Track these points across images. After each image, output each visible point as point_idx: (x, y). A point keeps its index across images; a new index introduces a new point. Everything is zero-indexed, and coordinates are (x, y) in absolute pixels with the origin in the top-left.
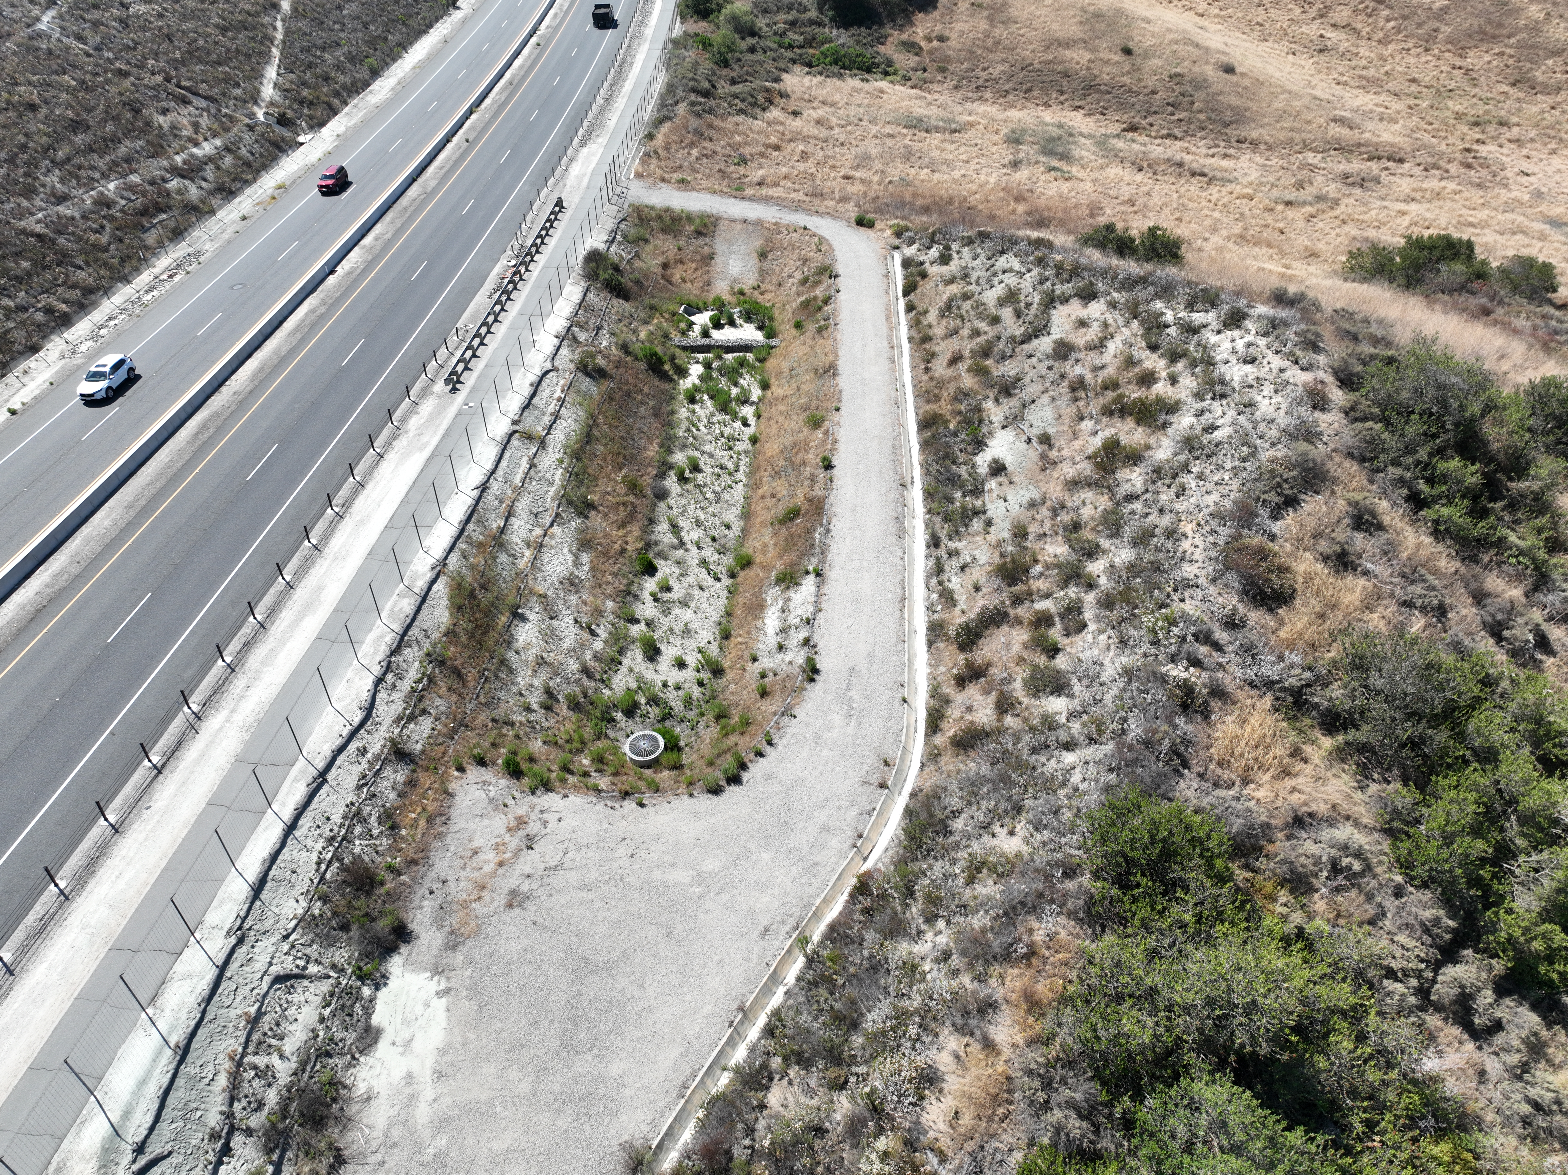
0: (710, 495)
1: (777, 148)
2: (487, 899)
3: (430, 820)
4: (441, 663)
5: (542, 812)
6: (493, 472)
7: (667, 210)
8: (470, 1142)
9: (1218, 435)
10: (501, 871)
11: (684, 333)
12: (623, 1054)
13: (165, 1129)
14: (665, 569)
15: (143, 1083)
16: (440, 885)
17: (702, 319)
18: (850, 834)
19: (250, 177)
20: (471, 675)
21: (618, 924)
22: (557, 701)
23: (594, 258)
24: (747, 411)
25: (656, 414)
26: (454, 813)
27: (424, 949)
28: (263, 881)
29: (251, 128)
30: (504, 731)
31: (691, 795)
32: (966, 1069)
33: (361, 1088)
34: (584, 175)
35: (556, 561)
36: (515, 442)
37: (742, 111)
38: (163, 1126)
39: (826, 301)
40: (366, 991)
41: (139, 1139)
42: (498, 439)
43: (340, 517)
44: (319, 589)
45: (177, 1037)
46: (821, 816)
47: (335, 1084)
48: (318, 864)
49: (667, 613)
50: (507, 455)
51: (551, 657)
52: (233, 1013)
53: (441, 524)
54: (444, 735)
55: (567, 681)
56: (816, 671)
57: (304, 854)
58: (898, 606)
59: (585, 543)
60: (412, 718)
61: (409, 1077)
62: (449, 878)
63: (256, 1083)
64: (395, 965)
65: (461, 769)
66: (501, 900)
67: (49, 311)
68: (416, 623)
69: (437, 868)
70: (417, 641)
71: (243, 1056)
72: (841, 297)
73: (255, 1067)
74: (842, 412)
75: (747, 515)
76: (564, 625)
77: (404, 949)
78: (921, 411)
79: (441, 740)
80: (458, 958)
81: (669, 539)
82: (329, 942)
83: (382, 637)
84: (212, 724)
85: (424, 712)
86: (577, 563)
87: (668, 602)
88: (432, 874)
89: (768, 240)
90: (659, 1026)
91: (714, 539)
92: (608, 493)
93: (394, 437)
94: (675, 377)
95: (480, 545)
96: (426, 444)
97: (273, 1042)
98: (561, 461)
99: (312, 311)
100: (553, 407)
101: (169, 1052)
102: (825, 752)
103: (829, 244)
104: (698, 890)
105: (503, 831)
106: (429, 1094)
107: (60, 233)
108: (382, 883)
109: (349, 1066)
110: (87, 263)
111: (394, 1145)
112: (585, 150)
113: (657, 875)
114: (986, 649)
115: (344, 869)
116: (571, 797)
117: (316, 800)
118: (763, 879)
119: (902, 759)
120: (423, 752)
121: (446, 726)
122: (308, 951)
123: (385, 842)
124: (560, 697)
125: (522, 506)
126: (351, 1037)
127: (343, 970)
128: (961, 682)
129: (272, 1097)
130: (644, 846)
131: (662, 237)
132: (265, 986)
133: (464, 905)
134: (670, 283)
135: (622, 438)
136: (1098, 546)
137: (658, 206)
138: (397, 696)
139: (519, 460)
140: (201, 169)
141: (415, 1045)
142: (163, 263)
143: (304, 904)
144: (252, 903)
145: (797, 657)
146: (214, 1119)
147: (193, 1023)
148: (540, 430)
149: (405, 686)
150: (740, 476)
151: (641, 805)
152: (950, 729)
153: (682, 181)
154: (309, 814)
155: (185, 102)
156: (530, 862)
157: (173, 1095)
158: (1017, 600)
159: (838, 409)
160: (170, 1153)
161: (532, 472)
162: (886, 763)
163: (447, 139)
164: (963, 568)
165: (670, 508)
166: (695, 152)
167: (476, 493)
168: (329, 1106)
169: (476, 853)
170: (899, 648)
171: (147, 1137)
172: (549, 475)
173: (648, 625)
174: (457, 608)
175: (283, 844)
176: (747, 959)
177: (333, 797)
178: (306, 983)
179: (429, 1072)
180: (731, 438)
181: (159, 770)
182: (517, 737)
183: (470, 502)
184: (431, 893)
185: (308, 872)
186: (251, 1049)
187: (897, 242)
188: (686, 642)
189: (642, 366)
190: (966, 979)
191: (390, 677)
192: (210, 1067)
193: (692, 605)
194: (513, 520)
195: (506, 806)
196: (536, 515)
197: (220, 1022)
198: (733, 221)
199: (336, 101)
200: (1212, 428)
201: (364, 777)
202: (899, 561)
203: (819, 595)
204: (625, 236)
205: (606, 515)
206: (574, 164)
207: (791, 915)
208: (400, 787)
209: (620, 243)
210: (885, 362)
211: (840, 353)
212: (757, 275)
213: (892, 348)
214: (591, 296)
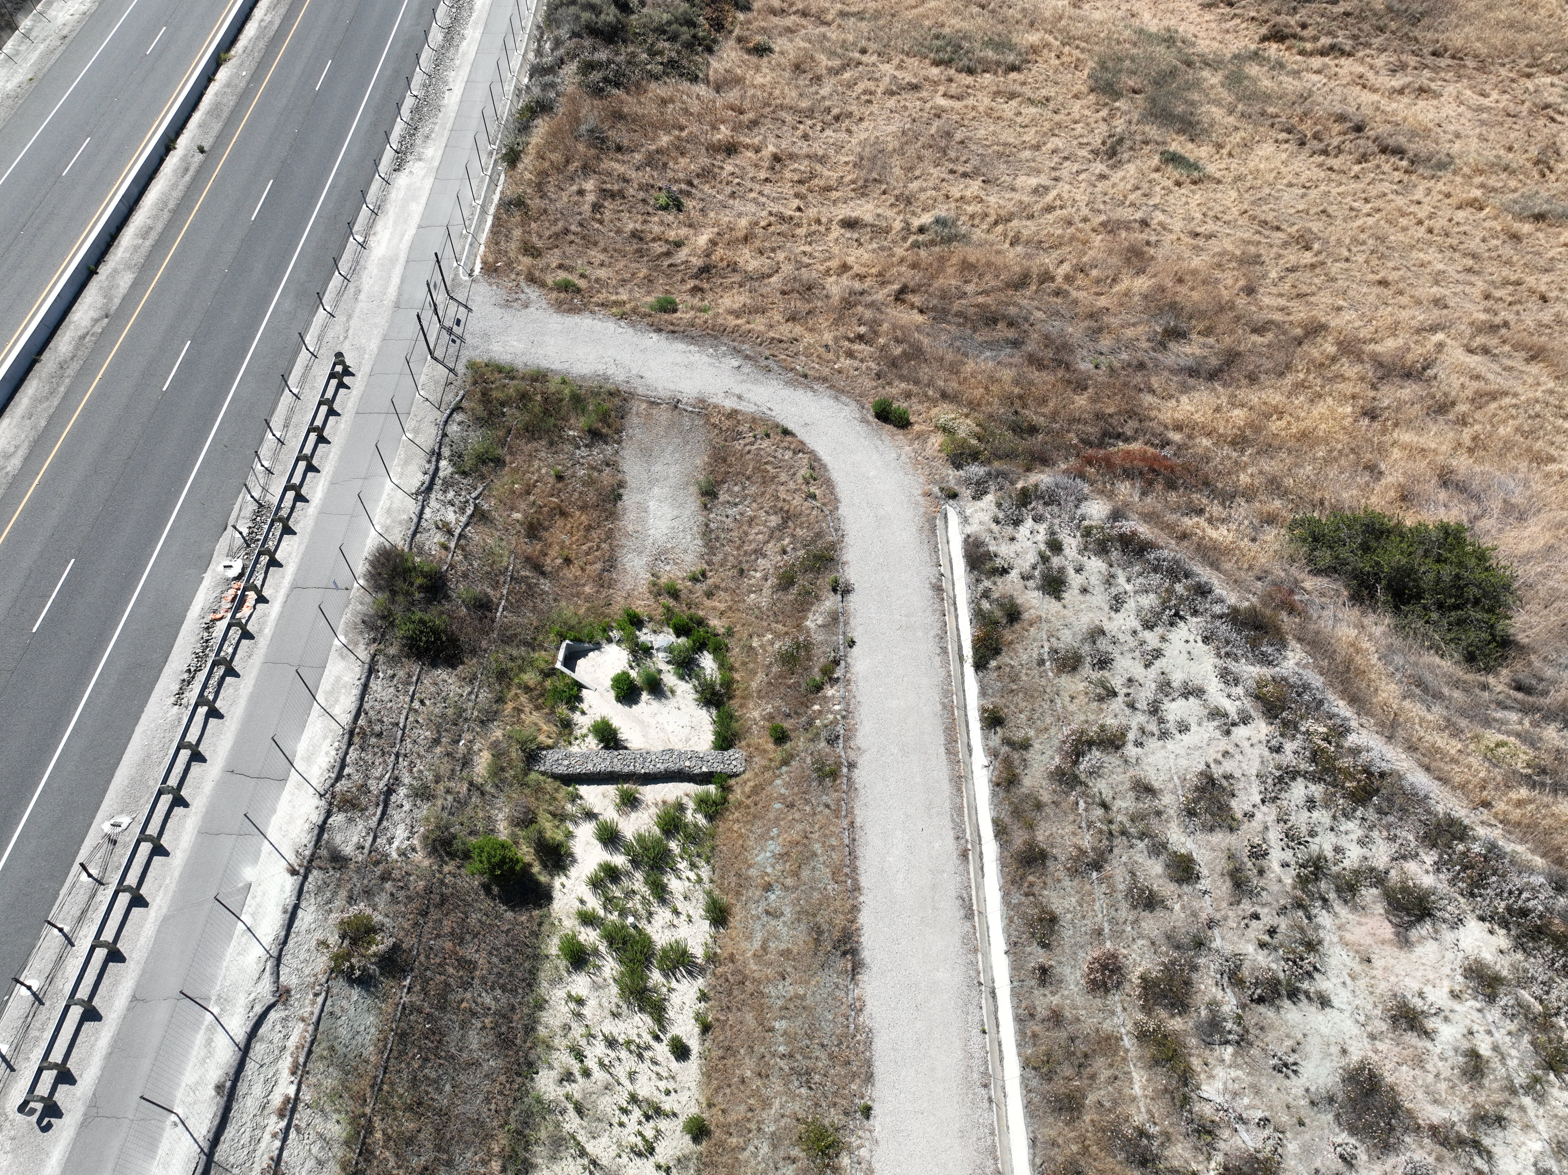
1: (731, 151)
7: (537, 375)
11: (566, 725)
23: (387, 570)
34: (393, 260)
37: (672, 67)
39: (830, 669)
72: (858, 669)
74: (875, 1127)
89: (719, 454)
103: (829, 484)
112: (404, 182)
131: (525, 447)
134: (540, 570)
137: (519, 364)
153: (566, 284)
159: (867, 1112)
166: (590, 189)
187: (951, 479)
189: (477, 881)
198: (653, 404)
204: (457, 458)
206: (379, 226)
209: (447, 485)
210: (952, 911)
211: (864, 881)
212: (700, 542)
213: (964, 855)
214: (375, 685)
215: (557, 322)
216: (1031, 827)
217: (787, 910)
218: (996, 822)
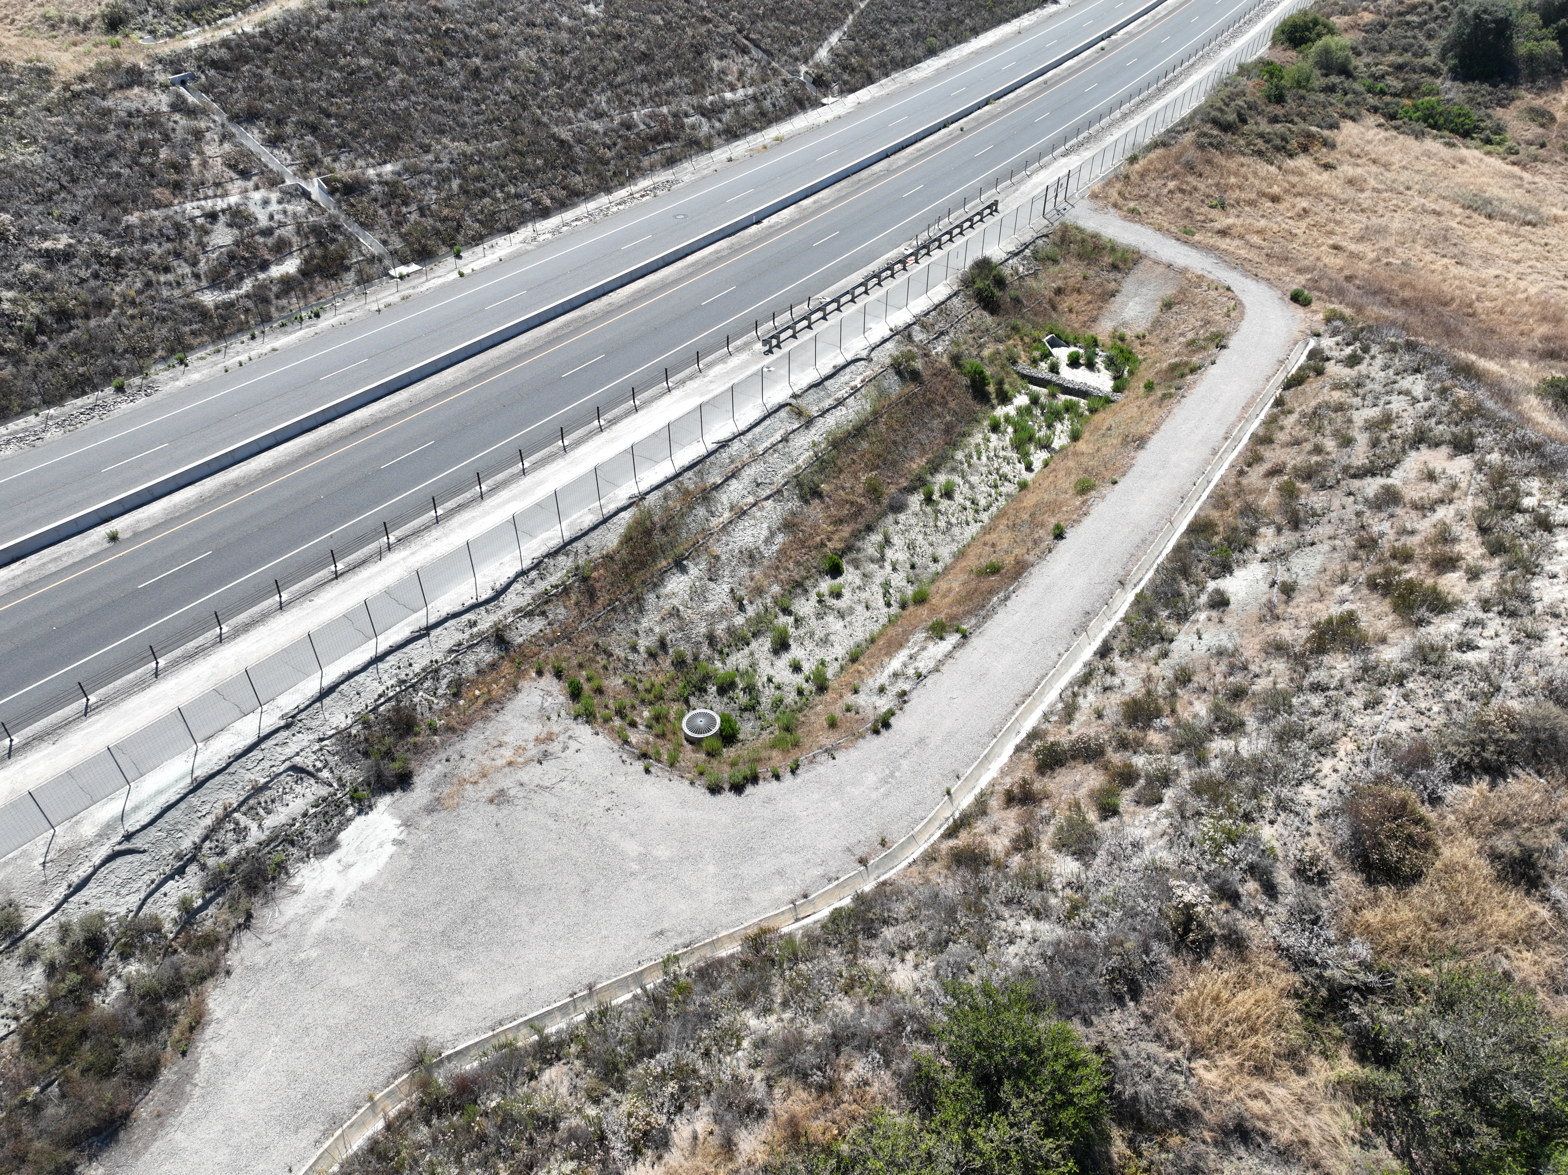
0: (942, 524)
1: (1275, 199)
2: (481, 786)
3: (487, 703)
4: (585, 579)
5: (570, 737)
6: (743, 433)
7: (1096, 236)
8: (330, 966)
9: (1471, 657)
10: (506, 770)
11: (1035, 362)
12: (478, 968)
13: (153, 833)
14: (850, 576)
15: (160, 792)
16: (457, 757)
17: (1062, 354)
18: (798, 890)
19: (758, 125)
20: (603, 599)
21: (554, 860)
22: (666, 653)
23: (984, 265)
24: (1039, 457)
25: (948, 430)
26: (509, 706)
27: (410, 801)
28: (332, 689)
29: (785, 83)
30: (598, 658)
31: (692, 783)
32: (693, 1154)
33: (296, 881)
34: (1041, 184)
35: (749, 532)
36: (783, 414)
37: (1260, 153)
38: (152, 830)
39: (1193, 371)
40: (350, 811)
41: (132, 829)
42: (769, 406)
43: (601, 429)
44: (542, 482)
45: (200, 773)
46: (787, 859)
47: (281, 867)
48: (380, 696)
49: (819, 616)
50: (767, 422)
51: (687, 614)
52: (249, 776)
53: (668, 462)
54: (547, 640)
55: (688, 639)
56: (887, 725)
57: (376, 684)
58: (1017, 699)
59: (789, 525)
60: (529, 614)
61: (330, 892)
62: (469, 757)
63: (230, 835)
64: (384, 802)
65: (540, 673)
66: (489, 792)
67: (536, 203)
68: (586, 538)
69: (464, 744)
70: (576, 553)
71: (234, 811)
72: (1212, 370)
73: (237, 824)
74: (1116, 487)
75: (960, 555)
76: (718, 590)
77: (398, 794)
78: (1202, 514)
79: (542, 642)
80: (427, 821)
81: (871, 551)
82: (348, 759)
83: (551, 539)
84: (391, 558)
85: (543, 613)
86: (768, 541)
87: (830, 608)
88: (458, 746)
89: (1182, 291)
90: (520, 961)
91: (913, 567)
92: (844, 489)
93: (691, 378)
94: (995, 402)
95: (687, 493)
96: (709, 392)
97: (261, 812)
98: (814, 444)
99: (717, 252)
100: (843, 393)
101: (188, 780)
102: (836, 804)
103: (1242, 312)
104: (635, 867)
105: (532, 738)
106: (332, 913)
107: (580, 142)
108: (417, 734)
109: (302, 860)
110: (586, 171)
111: (285, 936)
112: (1064, 160)
113: (614, 836)
114: (1057, 780)
115: (397, 710)
116: (600, 737)
117: (411, 646)
118: (693, 888)
119: (903, 846)
120: (520, 646)
121: (554, 632)
122: (330, 758)
123: (443, 703)
124: (671, 651)
125: (749, 473)
126: (316, 838)
127: (344, 785)
128: (1010, 799)
129: (234, 852)
130: (622, 807)
131: (1074, 261)
132: (282, 768)
133: (462, 782)
134: (1054, 308)
135: (895, 443)
136: (1242, 724)
137: (1090, 230)
138: (530, 592)
139: (775, 431)
140: (722, 111)
141: (352, 871)
142: (645, 183)
143: (349, 721)
144: (314, 702)
145: (884, 704)
146: (186, 844)
147: (217, 768)
148: (814, 411)
149: (541, 586)
150: (985, 517)
151: (647, 771)
152: (963, 839)
153: (1133, 211)
154: (399, 654)
155: (744, 51)
156: (532, 774)
157: (173, 812)
158: (1123, 744)
159: (1115, 483)
160: (144, 851)
161: (780, 446)
162: (883, 843)
163: (945, 125)
164: (1106, 689)
165: (897, 523)
166: (1172, 185)
167: (715, 446)
168: (266, 881)
169: (500, 746)
170: (985, 739)
171: (138, 831)
172: (795, 453)
173: (796, 620)
174: (627, 539)
175: (364, 668)
176: (627, 948)
177: (425, 650)
178: (312, 781)
179: (345, 896)
180: (1004, 478)
181: (337, 576)
182: (605, 668)
183: (703, 452)
184: (448, 760)
185: (368, 699)
186: (244, 809)
187: (1322, 329)
188: (817, 650)
189: (965, 381)
190: (759, 1075)
191: (533, 574)
192: (208, 807)
193: (848, 619)
194: (734, 481)
195: (549, 719)
196: (758, 485)
197: (236, 778)
198: (1157, 263)
199: (876, 73)
200: (1467, 646)
201: (460, 644)
202: (1054, 656)
203: (949, 655)
204: (1035, 253)
205: (828, 507)
206: (1041, 172)
207: (692, 932)
208: (483, 666)
209: (1024, 258)
210: (1205, 452)
211: (1163, 427)
212: (1150, 324)
213: (1226, 439)
214: (955, 300)
215: (1119, 223)
216: (1273, 433)
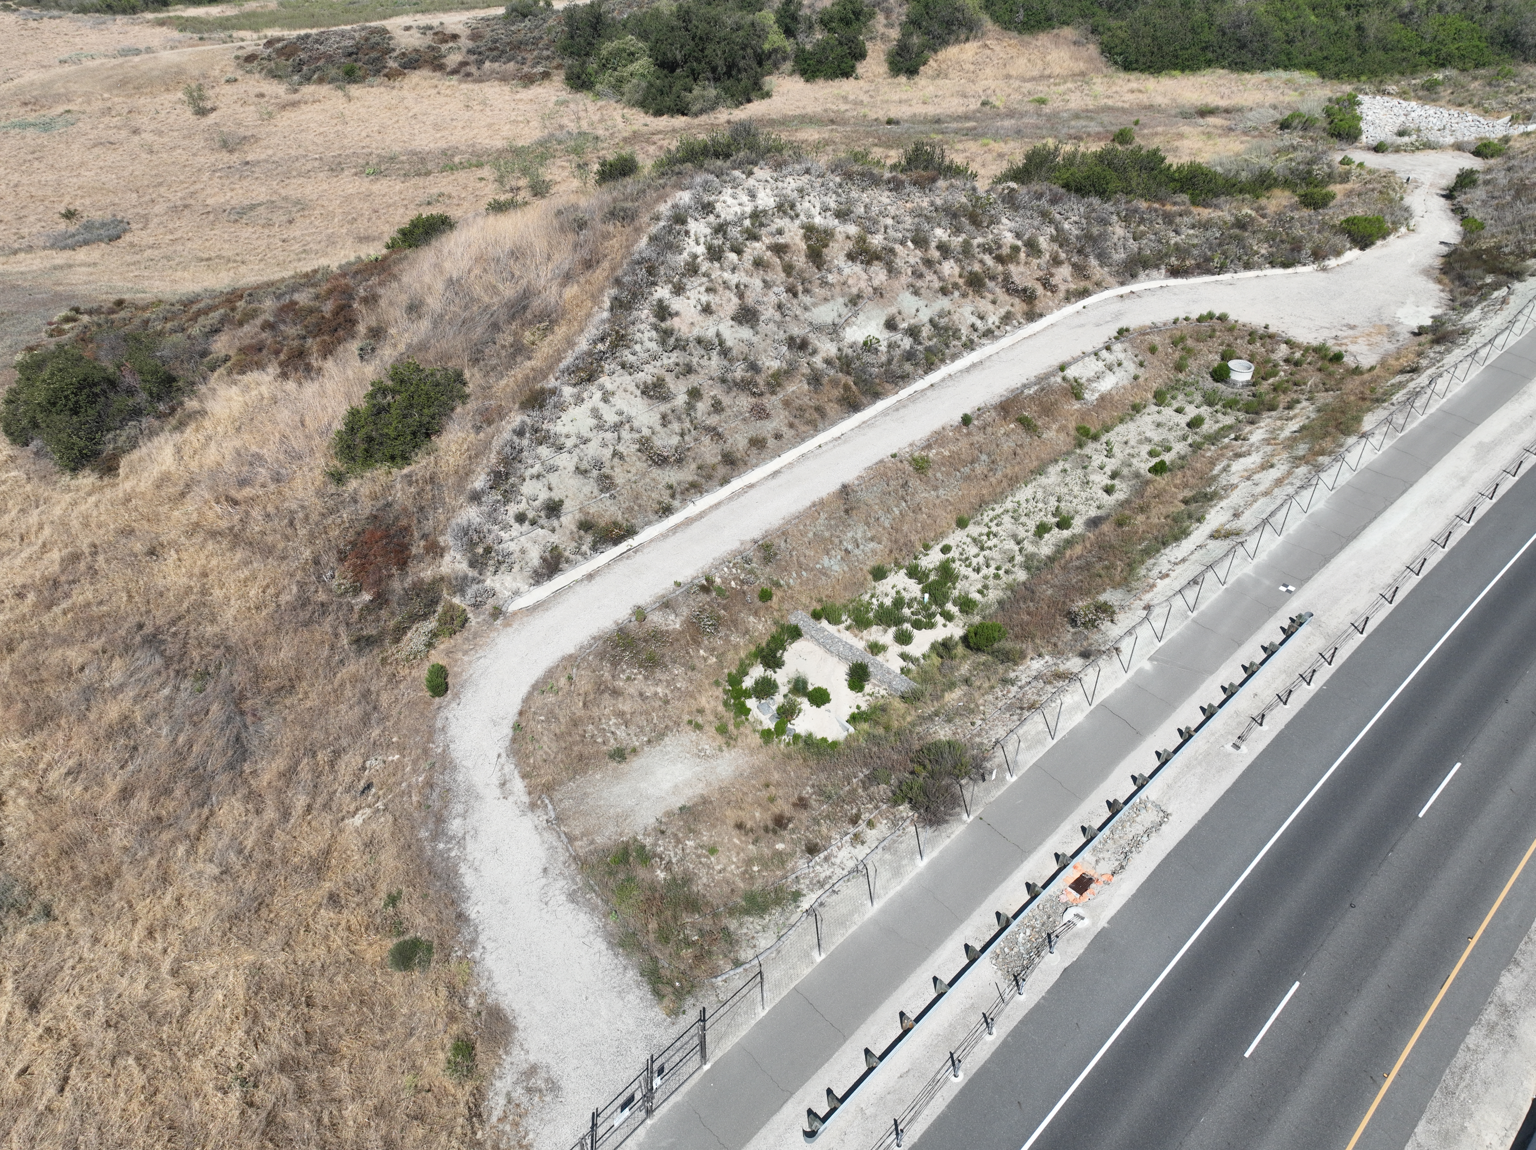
31: (1236, 321)
49: (1166, 440)
56: (1120, 331)
74: (895, 450)
91: (1085, 468)
98: (1201, 525)
151: (1266, 327)
158: (992, 275)
159: (894, 456)
164: (982, 317)
165: (1098, 507)
173: (1185, 439)
188: (1165, 420)
193: (1142, 437)
212: (666, 739)
216: (714, 467)
217: (850, 535)
218: (722, 484)
